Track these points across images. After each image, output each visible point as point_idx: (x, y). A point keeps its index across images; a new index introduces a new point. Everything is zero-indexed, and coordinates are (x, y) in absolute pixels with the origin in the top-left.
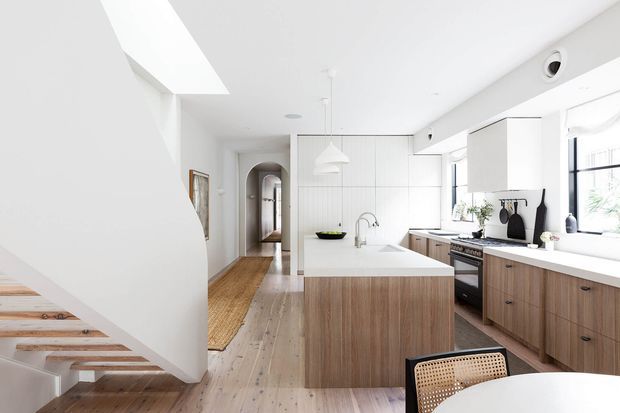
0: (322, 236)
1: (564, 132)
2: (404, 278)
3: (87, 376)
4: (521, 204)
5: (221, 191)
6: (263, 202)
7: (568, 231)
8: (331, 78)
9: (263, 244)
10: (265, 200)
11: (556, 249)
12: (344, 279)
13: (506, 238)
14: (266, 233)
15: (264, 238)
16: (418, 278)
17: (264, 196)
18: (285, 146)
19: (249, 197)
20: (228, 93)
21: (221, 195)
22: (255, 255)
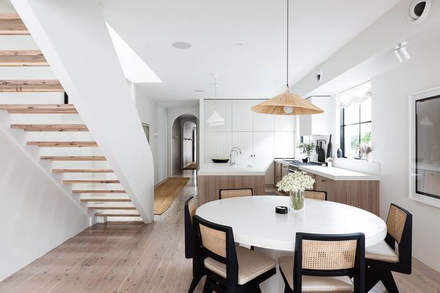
0: (216, 161)
1: (338, 104)
2: (242, 176)
3: (100, 220)
4: (323, 142)
5: (156, 134)
6: (184, 141)
7: (338, 157)
8: (215, 79)
9: (184, 171)
10: (186, 139)
11: (333, 166)
12: (215, 176)
13: (317, 162)
14: (187, 163)
15: (184, 167)
16: (248, 176)
17: (184, 137)
18: (196, 104)
19: (174, 138)
20: (161, 81)
21: (156, 137)
22: (178, 176)
